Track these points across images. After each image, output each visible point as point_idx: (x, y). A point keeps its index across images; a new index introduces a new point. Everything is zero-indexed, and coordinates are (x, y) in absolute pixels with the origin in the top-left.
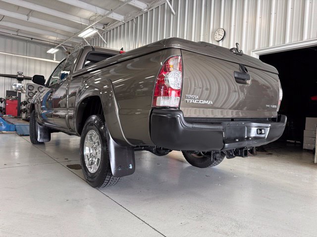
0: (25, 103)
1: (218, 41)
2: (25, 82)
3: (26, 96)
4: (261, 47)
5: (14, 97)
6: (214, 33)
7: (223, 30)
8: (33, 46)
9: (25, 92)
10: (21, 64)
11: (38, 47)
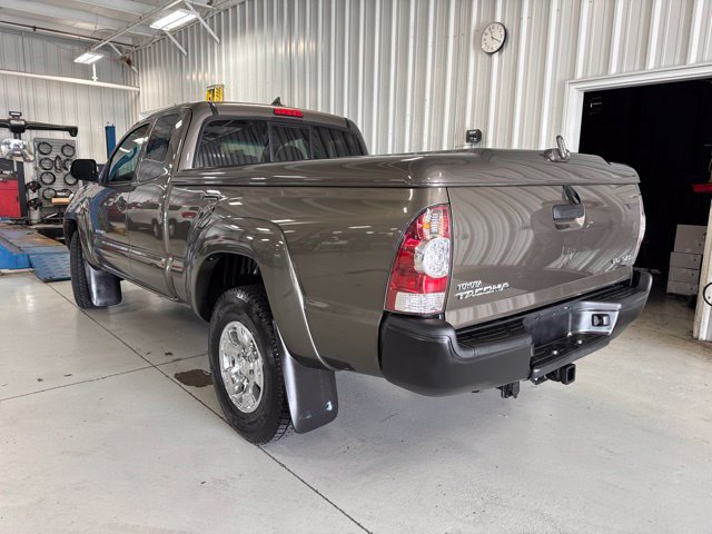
0: (36, 186)
1: (491, 54)
2: (28, 135)
3: (36, 168)
4: (589, 73)
5: (8, 172)
6: (481, 31)
7: (501, 27)
8: (38, 44)
9: (32, 158)
10: (14, 92)
11: (52, 47)
